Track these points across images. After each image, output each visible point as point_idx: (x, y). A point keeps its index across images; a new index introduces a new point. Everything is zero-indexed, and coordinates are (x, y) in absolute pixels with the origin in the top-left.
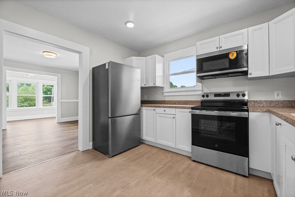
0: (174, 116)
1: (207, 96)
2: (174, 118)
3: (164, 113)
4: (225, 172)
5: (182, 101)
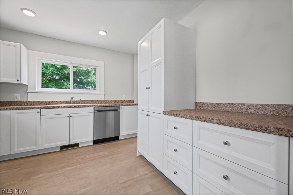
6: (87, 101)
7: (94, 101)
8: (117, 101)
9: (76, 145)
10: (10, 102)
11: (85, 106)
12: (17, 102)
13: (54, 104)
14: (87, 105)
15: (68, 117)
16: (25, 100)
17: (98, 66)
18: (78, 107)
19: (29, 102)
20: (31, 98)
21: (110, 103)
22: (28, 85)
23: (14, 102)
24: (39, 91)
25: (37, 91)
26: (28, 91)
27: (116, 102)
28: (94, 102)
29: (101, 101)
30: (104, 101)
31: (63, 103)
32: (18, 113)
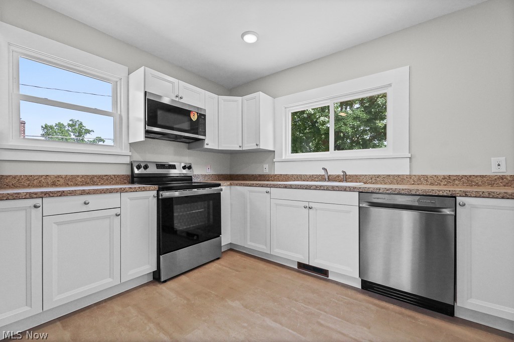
0: (117, 211)
1: (146, 167)
2: (117, 215)
3: (85, 208)
4: (206, 266)
5: (78, 176)
6: (361, 176)
7: (379, 176)
8: (460, 178)
9: (324, 272)
10: (260, 175)
11: (337, 187)
12: (266, 175)
13: (304, 181)
14: (341, 187)
15: (305, 207)
16: (273, 173)
17: (390, 85)
18: (322, 188)
19: (275, 175)
20: (279, 170)
21: (432, 184)
22: (274, 151)
23: (263, 175)
24: (287, 158)
25: (283, 158)
26: (274, 160)
27: (457, 182)
28: (378, 179)
29: (399, 176)
30: (410, 176)
31: (316, 179)
32: (250, 192)
